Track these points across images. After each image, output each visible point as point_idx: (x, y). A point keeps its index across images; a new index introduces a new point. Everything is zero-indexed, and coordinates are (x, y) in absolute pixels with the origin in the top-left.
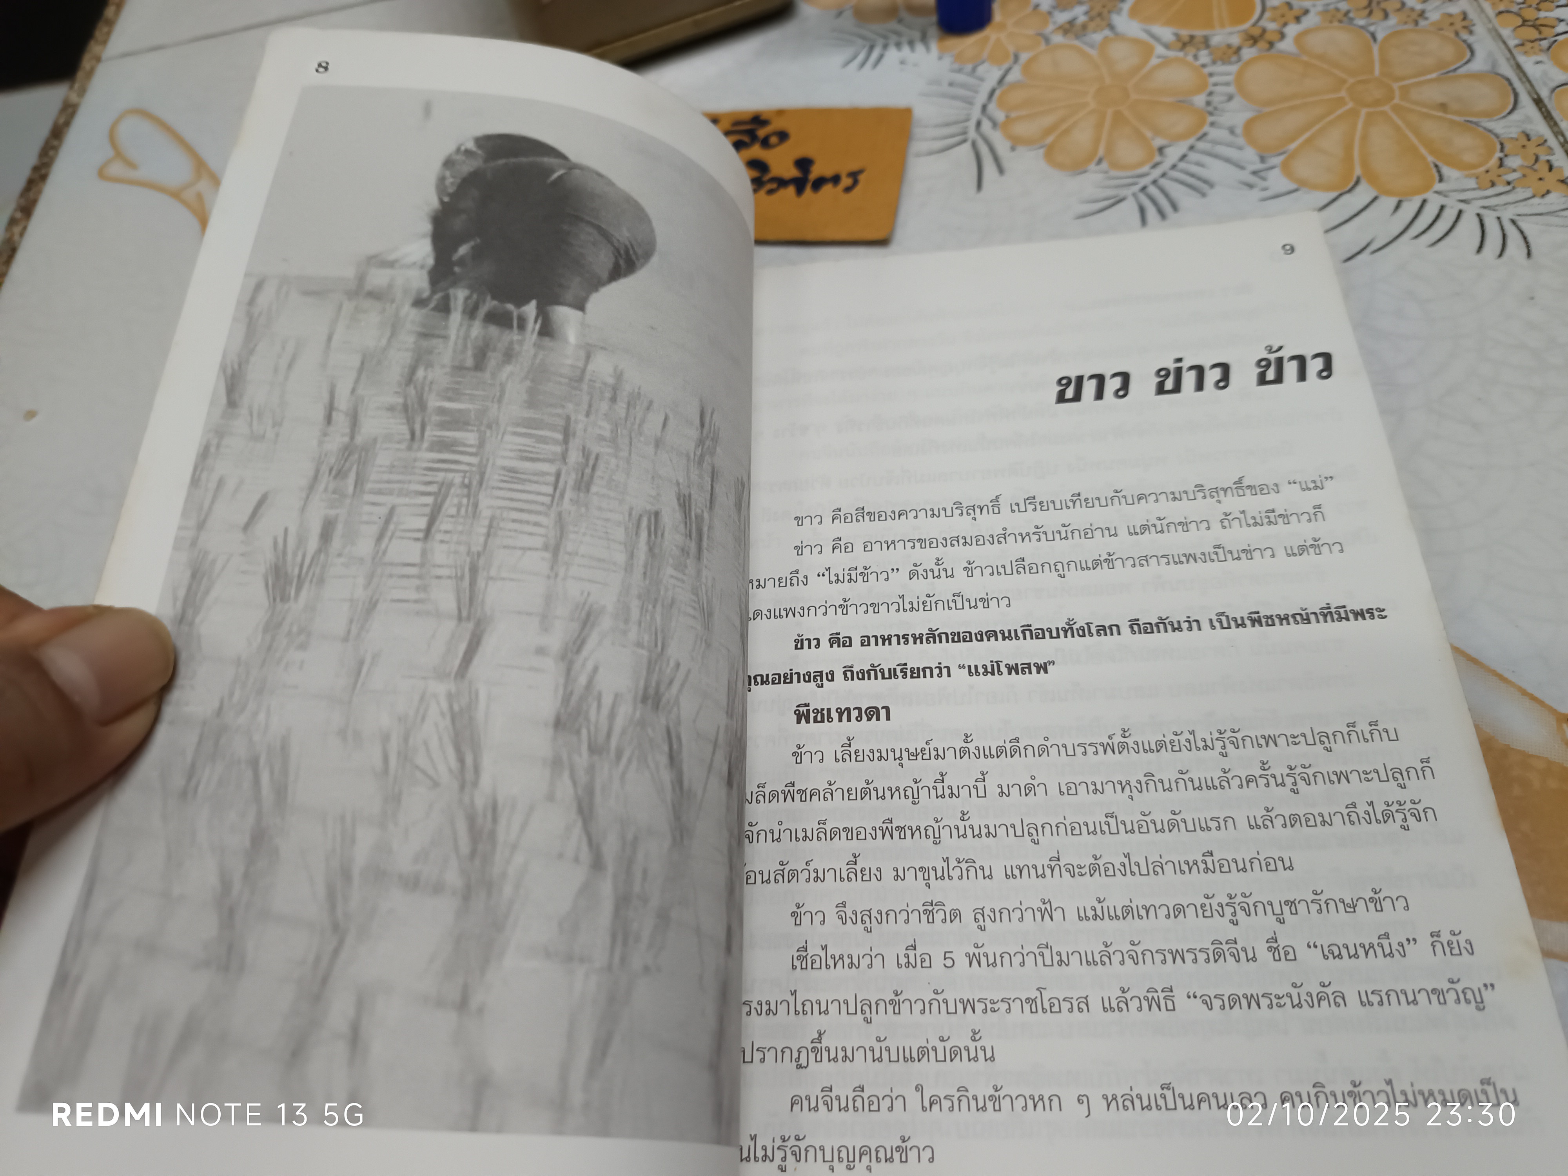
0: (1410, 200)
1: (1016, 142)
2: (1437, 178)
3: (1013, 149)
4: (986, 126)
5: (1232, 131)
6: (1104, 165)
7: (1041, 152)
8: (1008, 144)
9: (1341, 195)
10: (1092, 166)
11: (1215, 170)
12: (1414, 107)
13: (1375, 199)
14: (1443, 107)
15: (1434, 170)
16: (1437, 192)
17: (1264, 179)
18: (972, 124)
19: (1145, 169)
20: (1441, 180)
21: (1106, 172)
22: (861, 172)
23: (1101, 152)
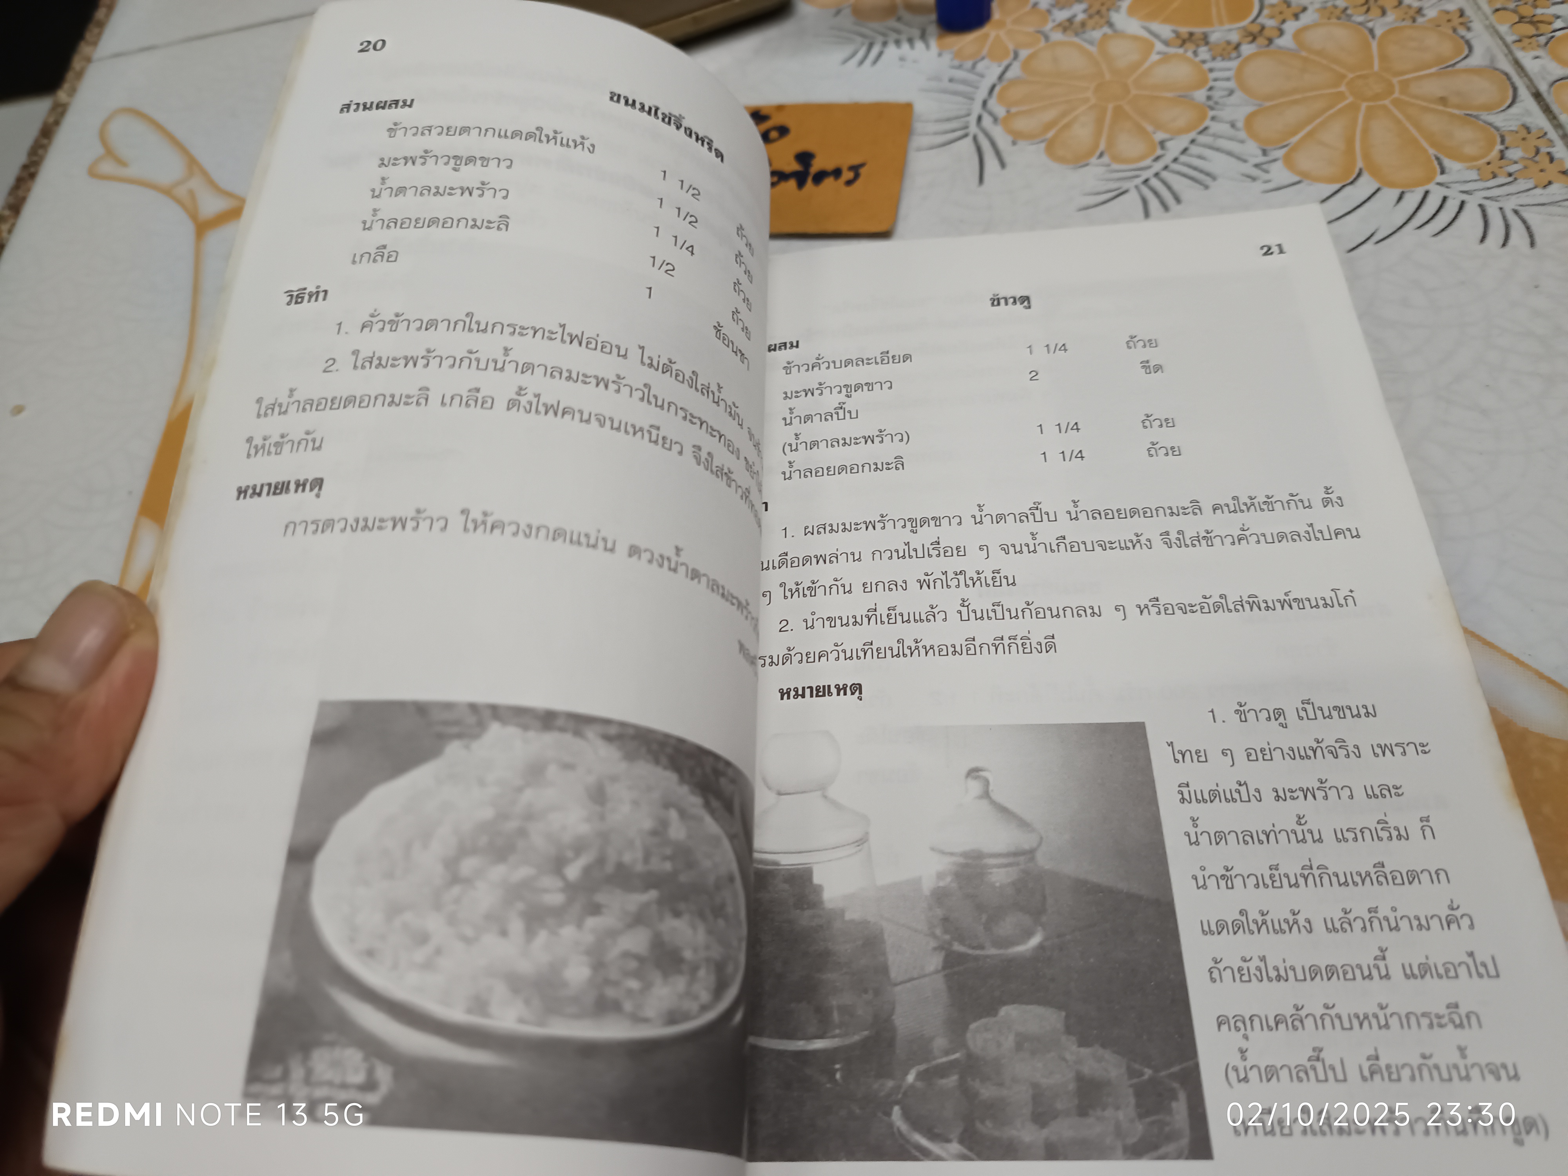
0: (1412, 192)
1: (1017, 137)
2: (1438, 170)
3: (1014, 143)
4: (987, 121)
5: (1233, 125)
6: (1106, 159)
7: (1043, 145)
8: (1009, 139)
9: (1344, 186)
10: (1094, 160)
11: (1217, 163)
12: (1413, 101)
13: (1378, 190)
14: (1443, 101)
15: (1436, 163)
16: (1439, 184)
17: (1267, 172)
18: (973, 119)
19: (1147, 162)
20: (1443, 172)
21: (1108, 165)
22: (862, 165)
23: (1102, 147)
